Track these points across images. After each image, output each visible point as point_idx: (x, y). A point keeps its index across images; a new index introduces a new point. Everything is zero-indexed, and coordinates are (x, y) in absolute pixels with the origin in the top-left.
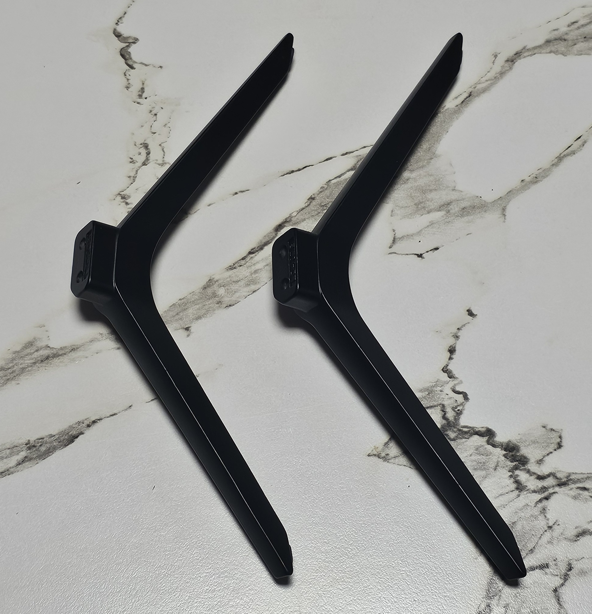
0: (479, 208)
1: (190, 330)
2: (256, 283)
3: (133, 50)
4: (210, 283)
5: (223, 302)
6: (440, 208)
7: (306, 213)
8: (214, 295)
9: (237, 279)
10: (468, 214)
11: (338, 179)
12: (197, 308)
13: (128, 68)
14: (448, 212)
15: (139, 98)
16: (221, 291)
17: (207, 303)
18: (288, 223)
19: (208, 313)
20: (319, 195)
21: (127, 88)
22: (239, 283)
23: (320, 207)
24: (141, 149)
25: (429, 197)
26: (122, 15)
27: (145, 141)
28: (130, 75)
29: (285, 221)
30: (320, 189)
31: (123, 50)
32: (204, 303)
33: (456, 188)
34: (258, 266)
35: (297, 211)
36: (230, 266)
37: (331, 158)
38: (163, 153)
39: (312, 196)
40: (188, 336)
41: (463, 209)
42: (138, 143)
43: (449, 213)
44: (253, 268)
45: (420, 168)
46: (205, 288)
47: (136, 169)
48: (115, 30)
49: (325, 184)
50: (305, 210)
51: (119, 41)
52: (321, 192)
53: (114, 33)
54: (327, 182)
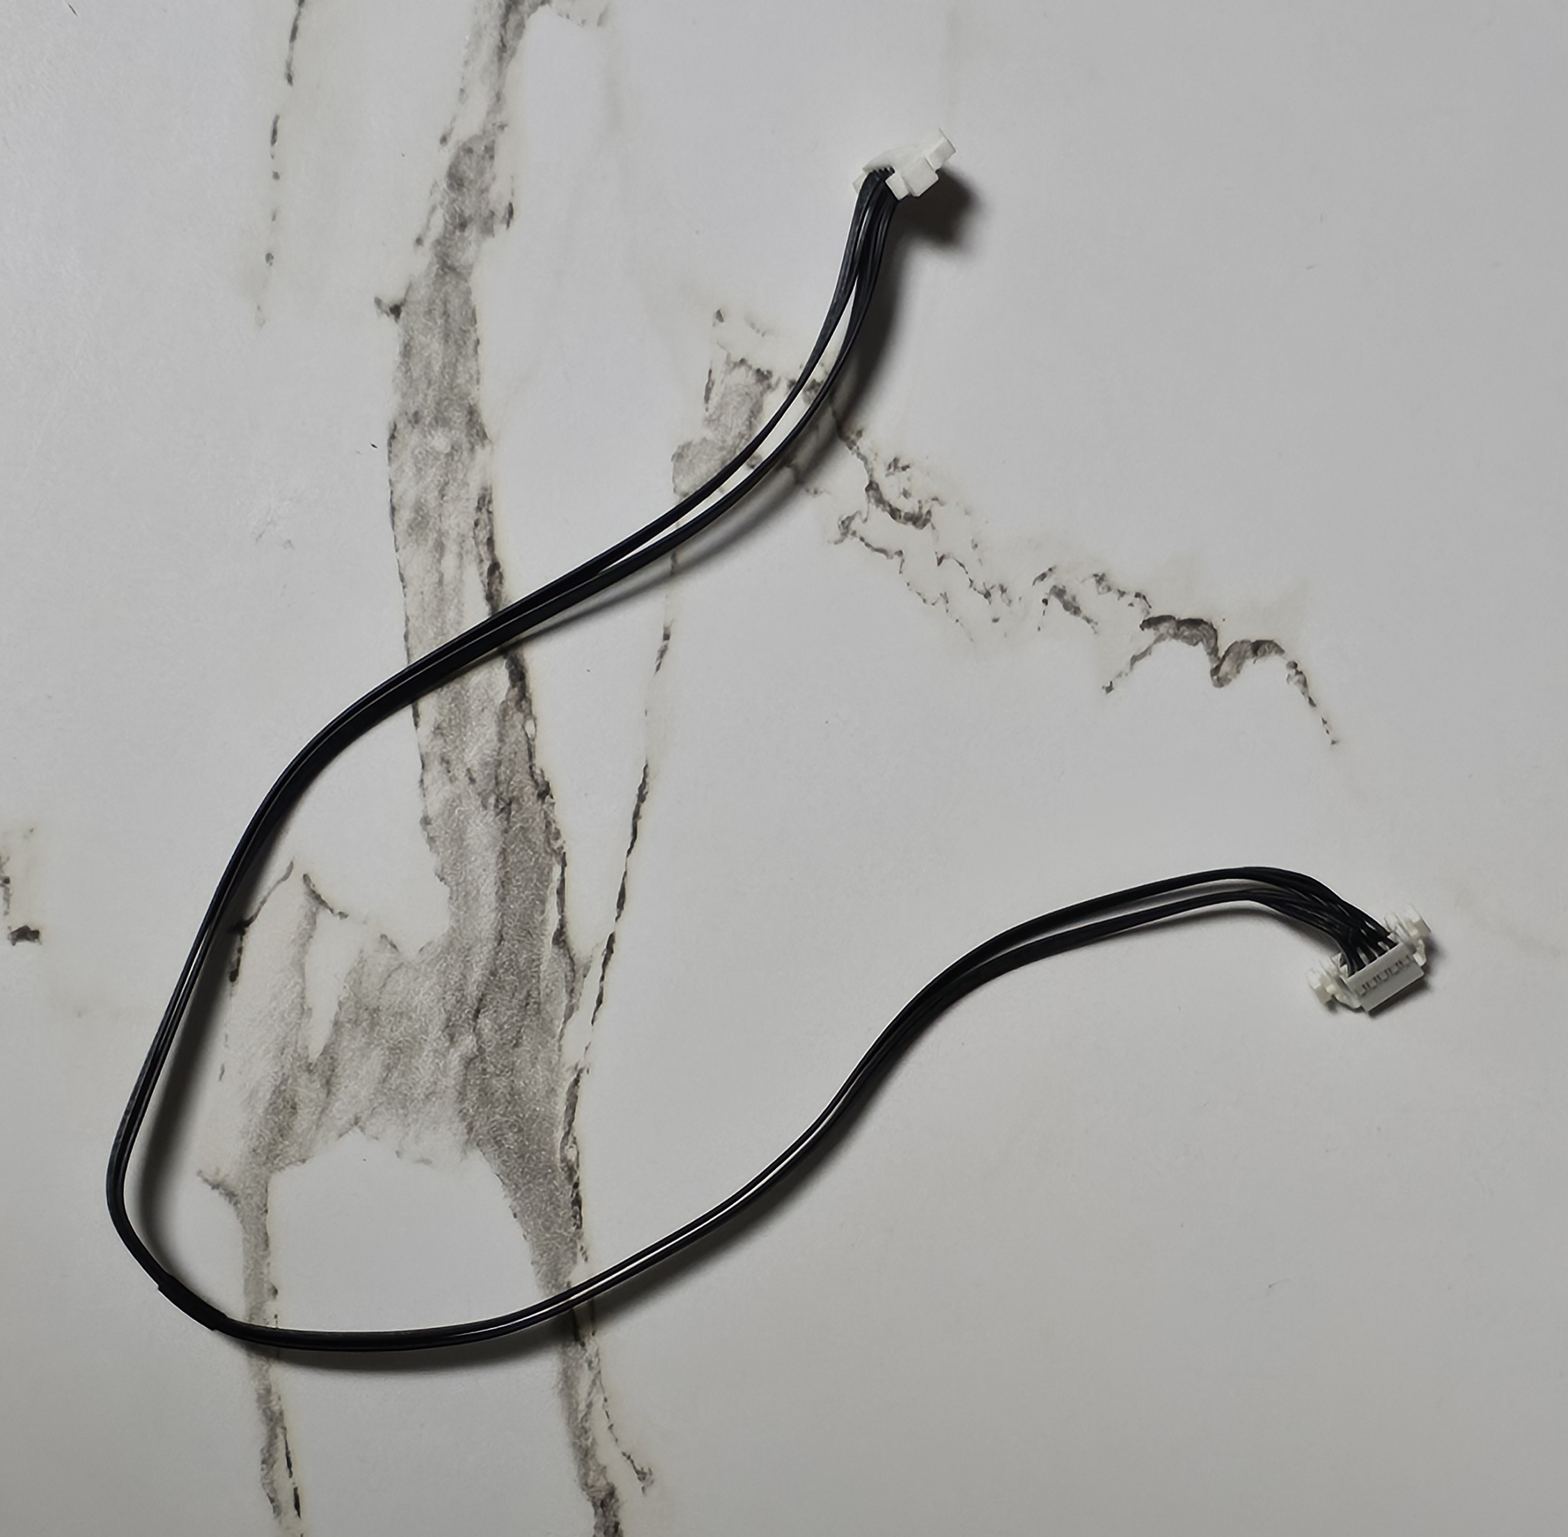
0: (275, 1142)
1: (388, 315)
2: (410, 526)
3: (1197, 658)
4: (477, 431)
5: (413, 427)
6: (332, 1058)
7: (516, 753)
8: (441, 420)
9: (450, 495)
10: (273, 1108)
11: (555, 884)
12: (434, 362)
13: (1155, 613)
14: (309, 1069)
15: (1055, 587)
16: (440, 441)
17: (430, 392)
18: (517, 698)
19: (406, 378)
20: (543, 815)
21: (1100, 579)
22: (436, 493)
23: (510, 795)
24: (918, 505)
25: (374, 1053)
26: (1312, 691)
27: (934, 528)
28: (1131, 605)
29: (527, 695)
30: (559, 827)
31: (1212, 632)
32: (437, 386)
33: (356, 1129)
34: (449, 562)
35: (533, 740)
36: (490, 502)
37: (620, 905)
38: (875, 546)
39: (552, 797)
40: (378, 302)
41: (294, 1107)
42: (937, 510)
43: (304, 1068)
44: (452, 548)
45: (464, 1087)
46: (472, 412)
47: (871, 458)
48: (1280, 651)
49: (562, 848)
50: (527, 758)
51: (1242, 642)
52: (548, 825)
53: (1271, 642)
54: (565, 853)
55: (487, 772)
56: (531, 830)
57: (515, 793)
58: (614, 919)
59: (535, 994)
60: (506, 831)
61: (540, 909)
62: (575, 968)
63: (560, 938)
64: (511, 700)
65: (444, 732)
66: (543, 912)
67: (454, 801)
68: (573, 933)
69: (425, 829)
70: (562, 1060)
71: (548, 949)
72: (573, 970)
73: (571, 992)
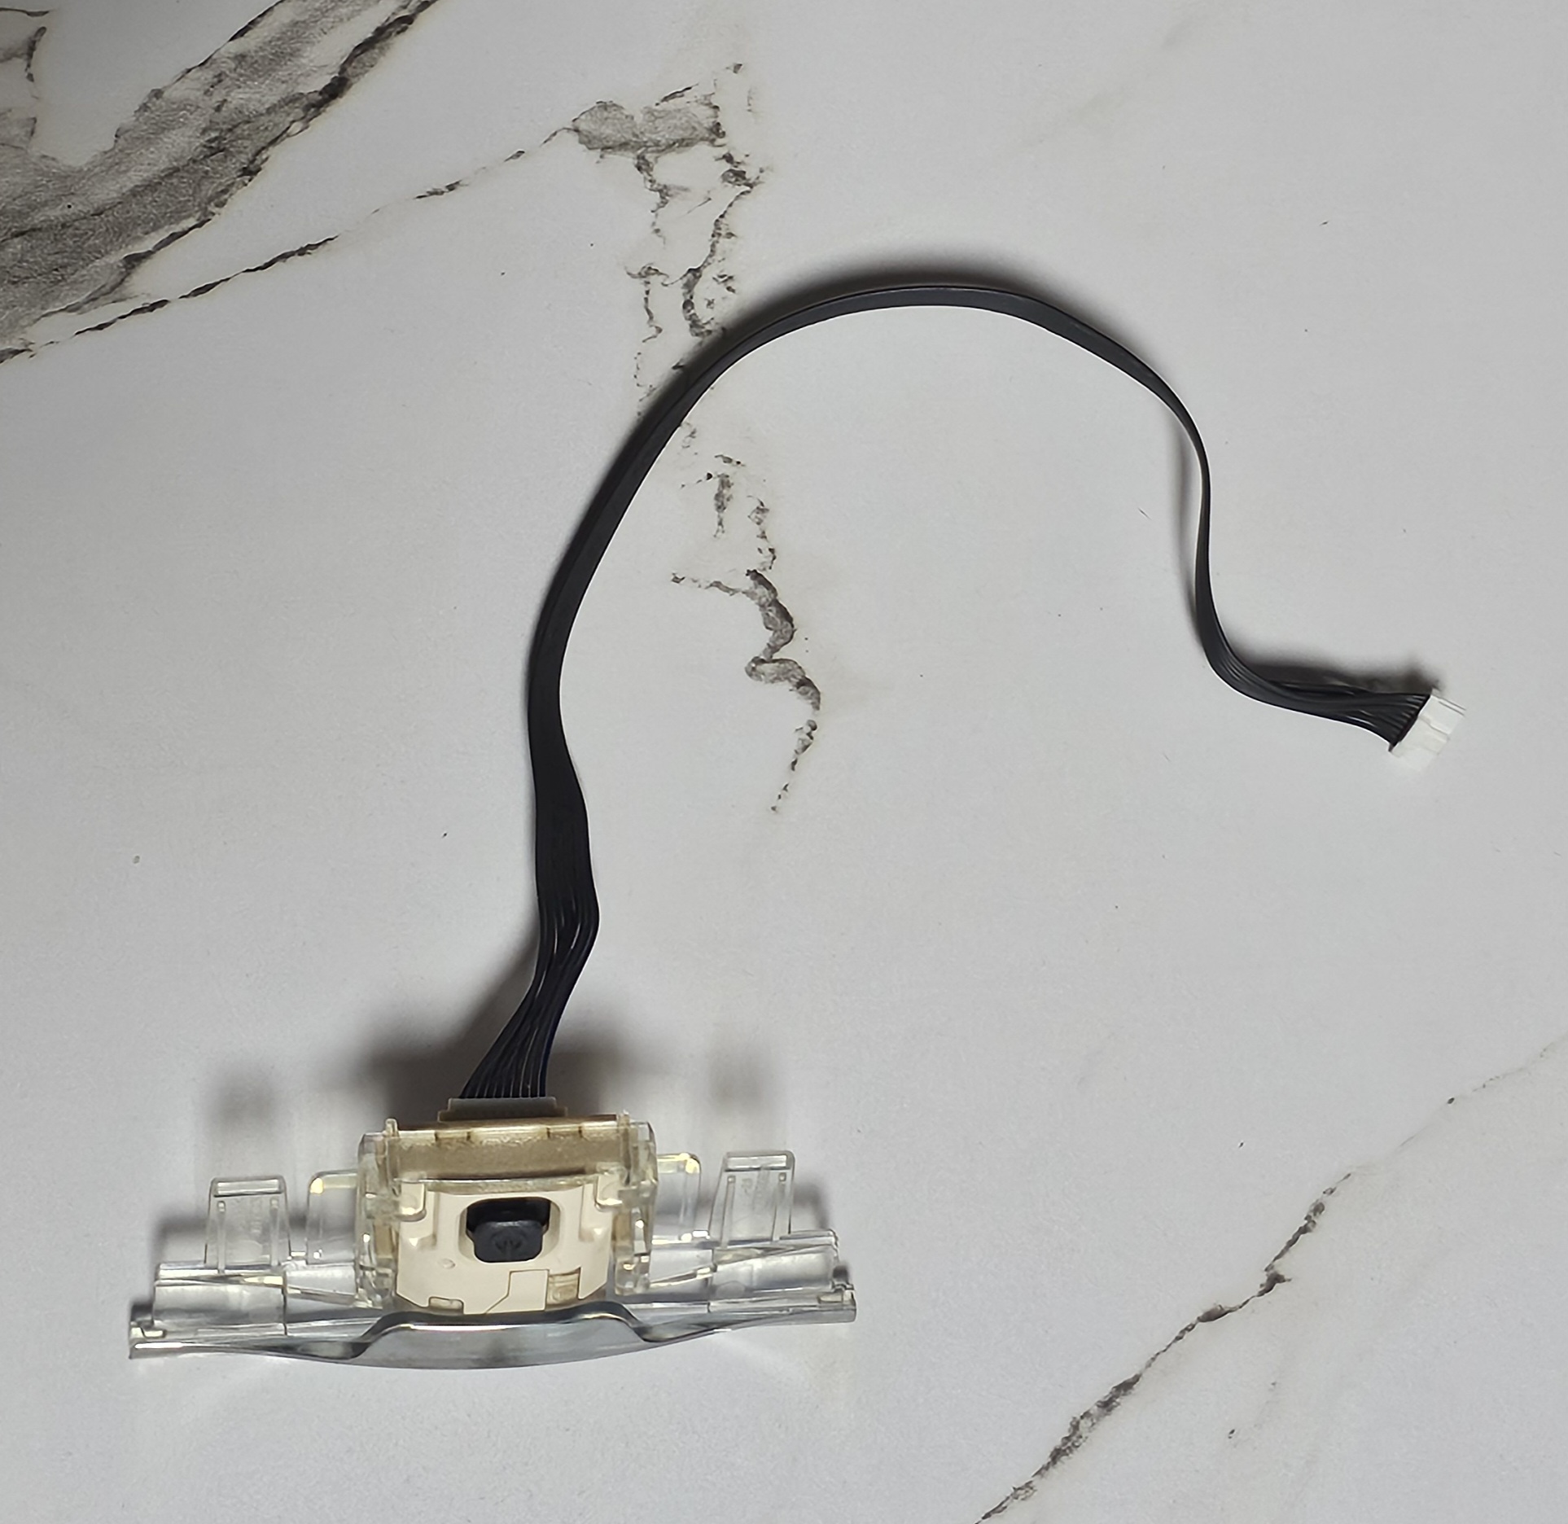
3: (759, 638)
7: (266, 128)
11: (177, 229)
13: (769, 575)
15: (727, 476)
18: (313, 102)
20: (229, 183)
21: (762, 509)
23: (228, 146)
26: (803, 758)
28: (760, 550)
29: (322, 109)
30: (229, 200)
31: (788, 636)
35: (288, 136)
37: (198, 292)
38: (649, 308)
39: (250, 180)
47: (718, 257)
48: (817, 706)
49: (213, 214)
50: (269, 140)
51: (800, 668)
52: (224, 192)
53: (818, 693)
54: (209, 220)
55: (234, 116)
56: (211, 180)
57: (232, 149)
58: (181, 295)
59: (69, 270)
60: (195, 161)
61: (147, 229)
62: (117, 289)
63: (133, 261)
64: (307, 99)
65: (243, 63)
66: (147, 233)
67: (191, 105)
68: (146, 267)
69: (150, 97)
70: (27, 329)
71: (116, 258)
72: (113, 289)
73: (92, 299)
